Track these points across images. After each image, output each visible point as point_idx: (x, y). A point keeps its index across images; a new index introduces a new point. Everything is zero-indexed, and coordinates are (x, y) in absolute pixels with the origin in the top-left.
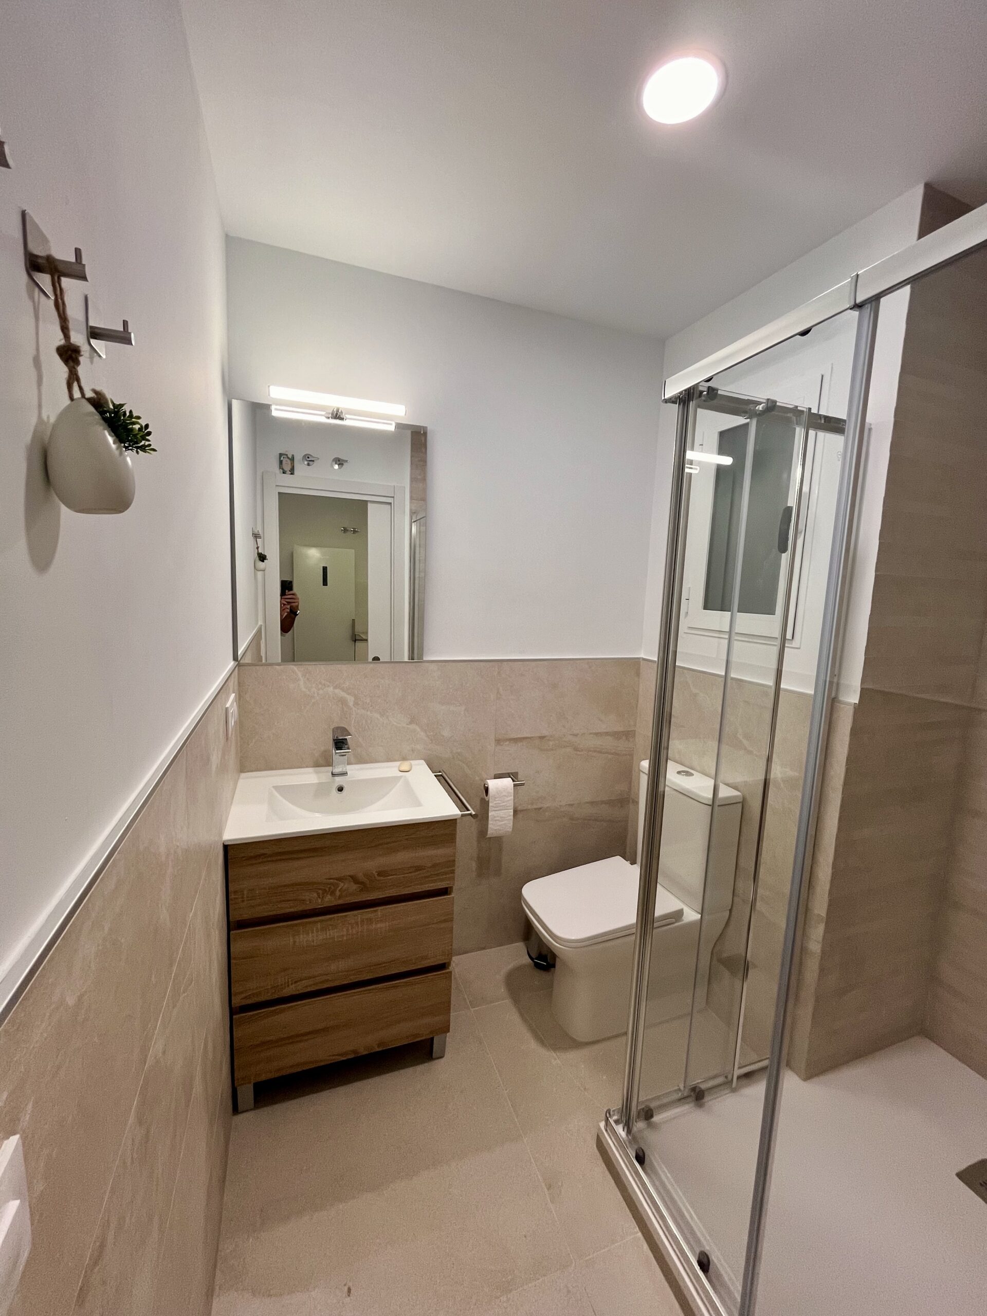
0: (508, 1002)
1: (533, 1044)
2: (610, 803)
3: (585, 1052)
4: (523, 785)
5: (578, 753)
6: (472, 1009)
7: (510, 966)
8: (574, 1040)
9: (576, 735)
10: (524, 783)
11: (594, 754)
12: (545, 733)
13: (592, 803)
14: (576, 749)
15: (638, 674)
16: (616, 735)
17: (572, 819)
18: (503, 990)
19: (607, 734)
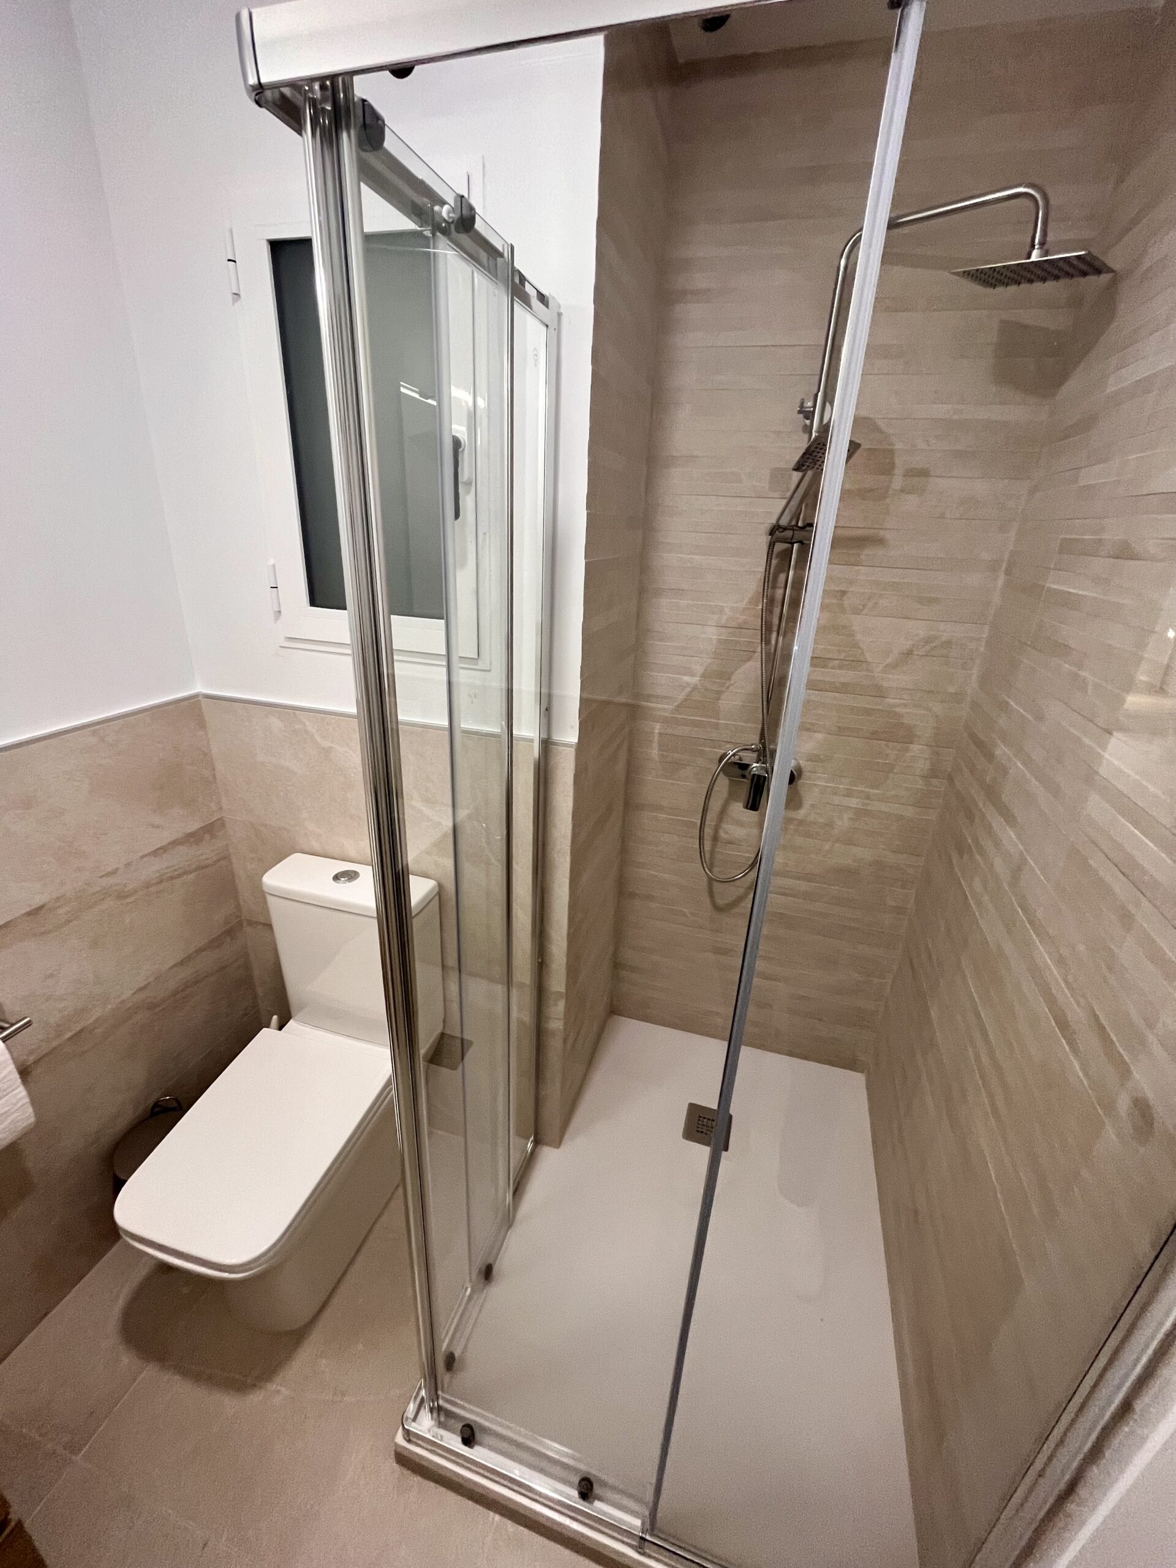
0: (150, 1372)
1: (229, 1404)
2: (215, 943)
3: (316, 1337)
4: (29, 1024)
5: (128, 900)
6: (78, 1458)
7: (121, 1302)
8: (290, 1333)
9: (114, 872)
10: (29, 1022)
11: (161, 887)
12: (38, 900)
13: (182, 963)
14: (121, 896)
15: (202, 725)
16: (193, 838)
17: (152, 1006)
18: (127, 1359)
19: (175, 843)
